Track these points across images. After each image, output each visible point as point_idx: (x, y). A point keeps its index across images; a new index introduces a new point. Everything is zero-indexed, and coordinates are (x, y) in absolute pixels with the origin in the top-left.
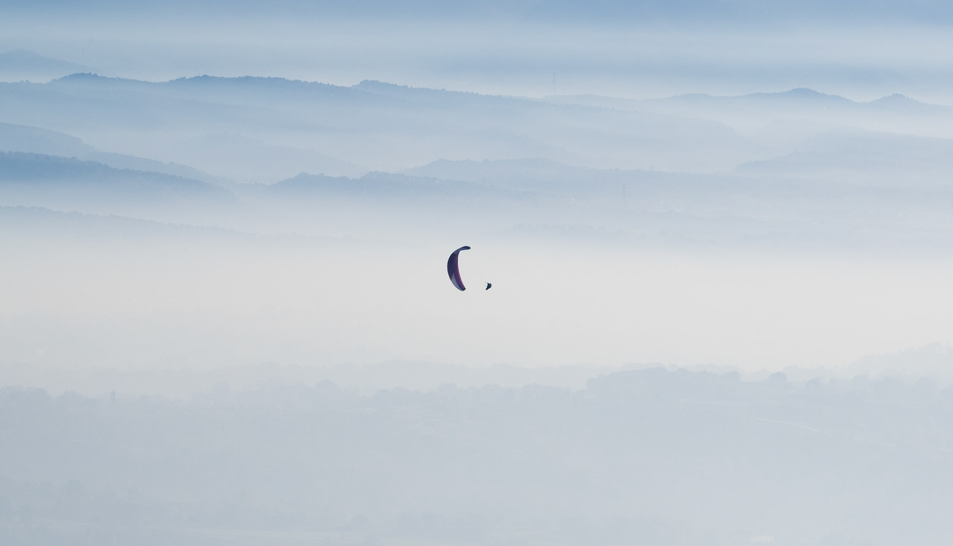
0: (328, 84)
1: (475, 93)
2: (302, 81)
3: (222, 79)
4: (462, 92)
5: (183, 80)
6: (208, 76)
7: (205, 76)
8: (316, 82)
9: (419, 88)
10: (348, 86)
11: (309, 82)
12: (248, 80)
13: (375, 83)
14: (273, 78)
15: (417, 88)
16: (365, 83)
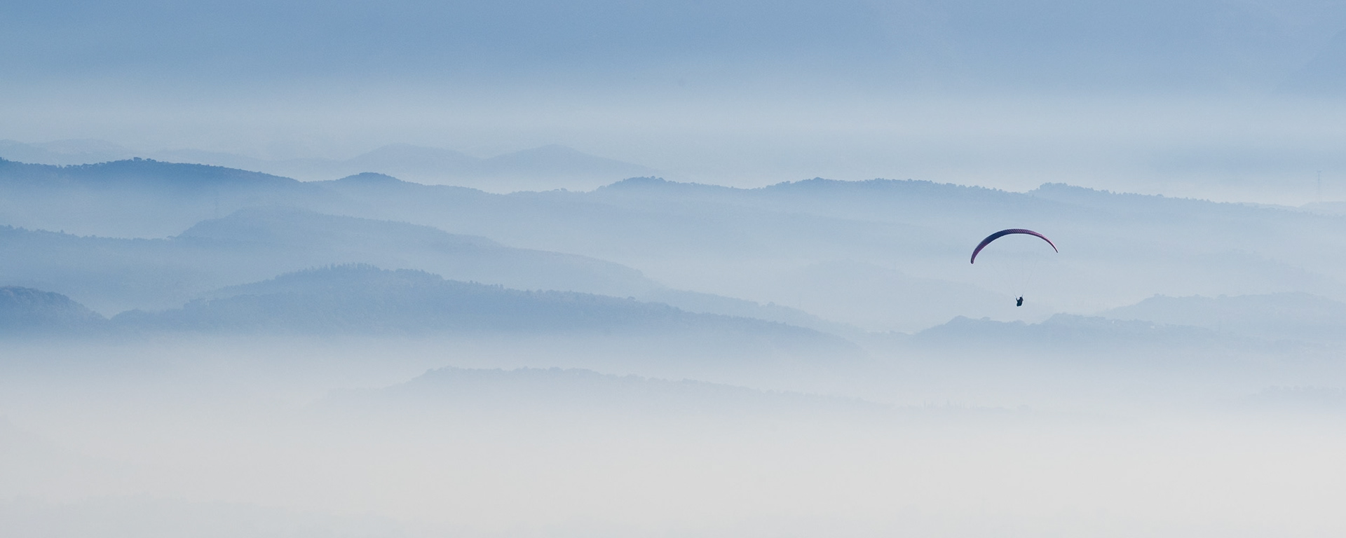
0: (995, 189)
1: (1205, 200)
2: (958, 185)
3: (842, 183)
4: (1187, 198)
5: (785, 186)
6: (822, 179)
7: (817, 179)
8: (977, 187)
9: (1125, 193)
10: (1022, 193)
11: (967, 186)
12: (880, 185)
13: (1061, 187)
14: (916, 181)
15: (1122, 193)
16: (1047, 187)
